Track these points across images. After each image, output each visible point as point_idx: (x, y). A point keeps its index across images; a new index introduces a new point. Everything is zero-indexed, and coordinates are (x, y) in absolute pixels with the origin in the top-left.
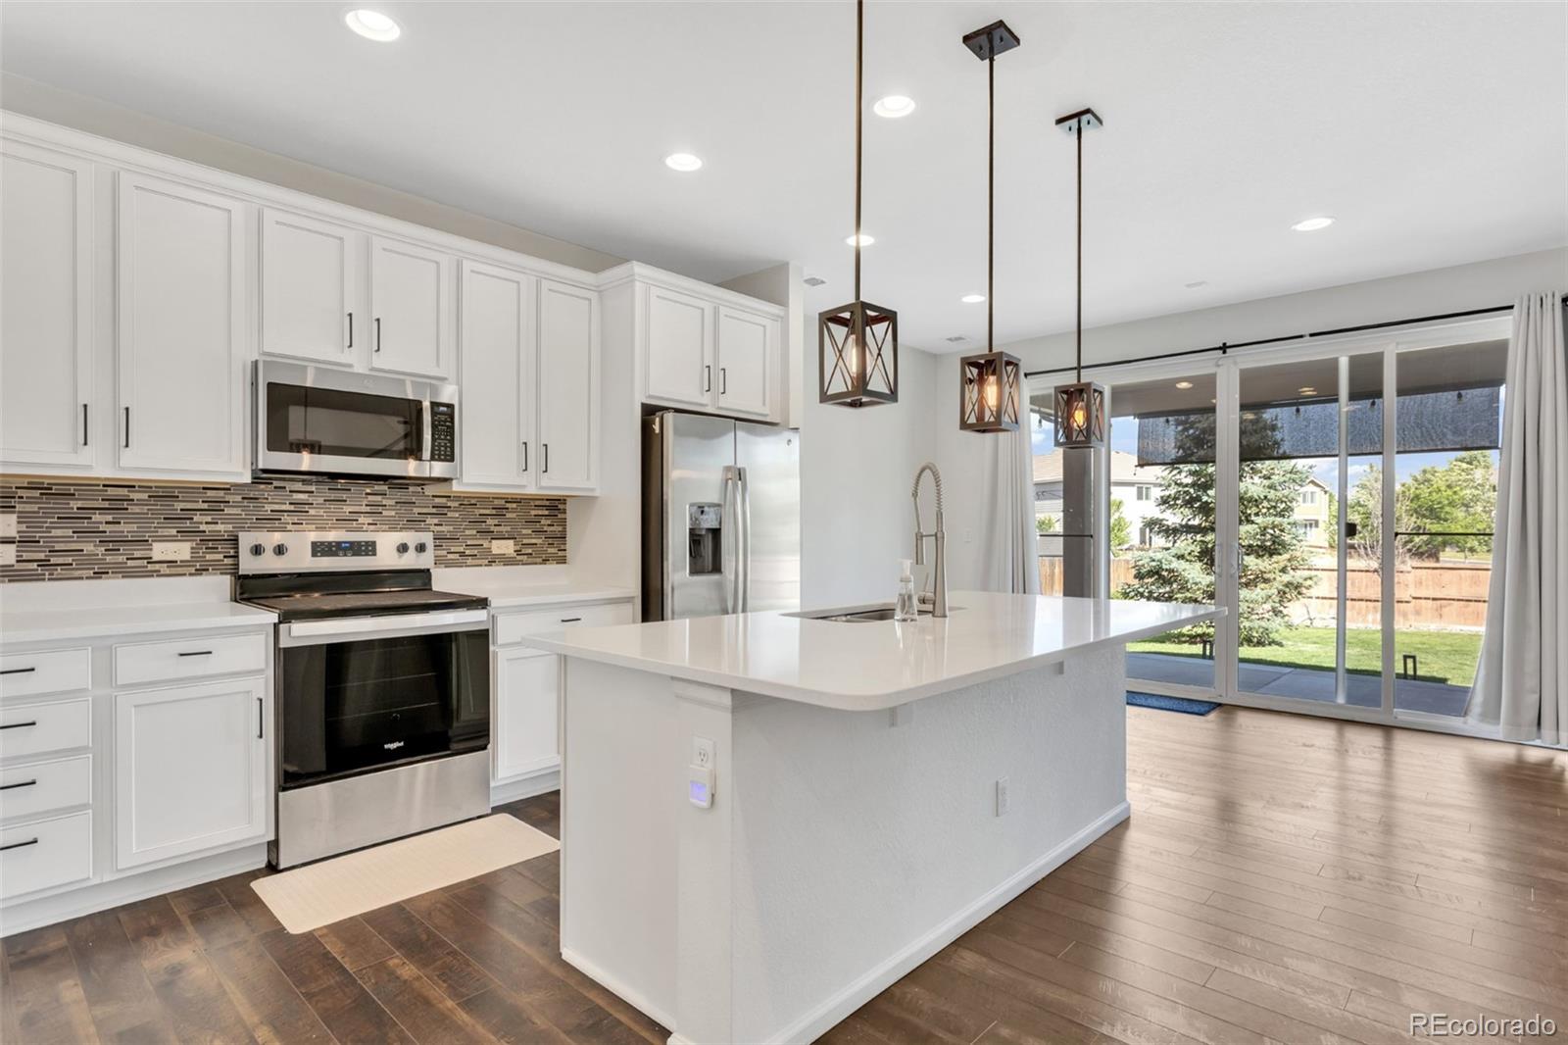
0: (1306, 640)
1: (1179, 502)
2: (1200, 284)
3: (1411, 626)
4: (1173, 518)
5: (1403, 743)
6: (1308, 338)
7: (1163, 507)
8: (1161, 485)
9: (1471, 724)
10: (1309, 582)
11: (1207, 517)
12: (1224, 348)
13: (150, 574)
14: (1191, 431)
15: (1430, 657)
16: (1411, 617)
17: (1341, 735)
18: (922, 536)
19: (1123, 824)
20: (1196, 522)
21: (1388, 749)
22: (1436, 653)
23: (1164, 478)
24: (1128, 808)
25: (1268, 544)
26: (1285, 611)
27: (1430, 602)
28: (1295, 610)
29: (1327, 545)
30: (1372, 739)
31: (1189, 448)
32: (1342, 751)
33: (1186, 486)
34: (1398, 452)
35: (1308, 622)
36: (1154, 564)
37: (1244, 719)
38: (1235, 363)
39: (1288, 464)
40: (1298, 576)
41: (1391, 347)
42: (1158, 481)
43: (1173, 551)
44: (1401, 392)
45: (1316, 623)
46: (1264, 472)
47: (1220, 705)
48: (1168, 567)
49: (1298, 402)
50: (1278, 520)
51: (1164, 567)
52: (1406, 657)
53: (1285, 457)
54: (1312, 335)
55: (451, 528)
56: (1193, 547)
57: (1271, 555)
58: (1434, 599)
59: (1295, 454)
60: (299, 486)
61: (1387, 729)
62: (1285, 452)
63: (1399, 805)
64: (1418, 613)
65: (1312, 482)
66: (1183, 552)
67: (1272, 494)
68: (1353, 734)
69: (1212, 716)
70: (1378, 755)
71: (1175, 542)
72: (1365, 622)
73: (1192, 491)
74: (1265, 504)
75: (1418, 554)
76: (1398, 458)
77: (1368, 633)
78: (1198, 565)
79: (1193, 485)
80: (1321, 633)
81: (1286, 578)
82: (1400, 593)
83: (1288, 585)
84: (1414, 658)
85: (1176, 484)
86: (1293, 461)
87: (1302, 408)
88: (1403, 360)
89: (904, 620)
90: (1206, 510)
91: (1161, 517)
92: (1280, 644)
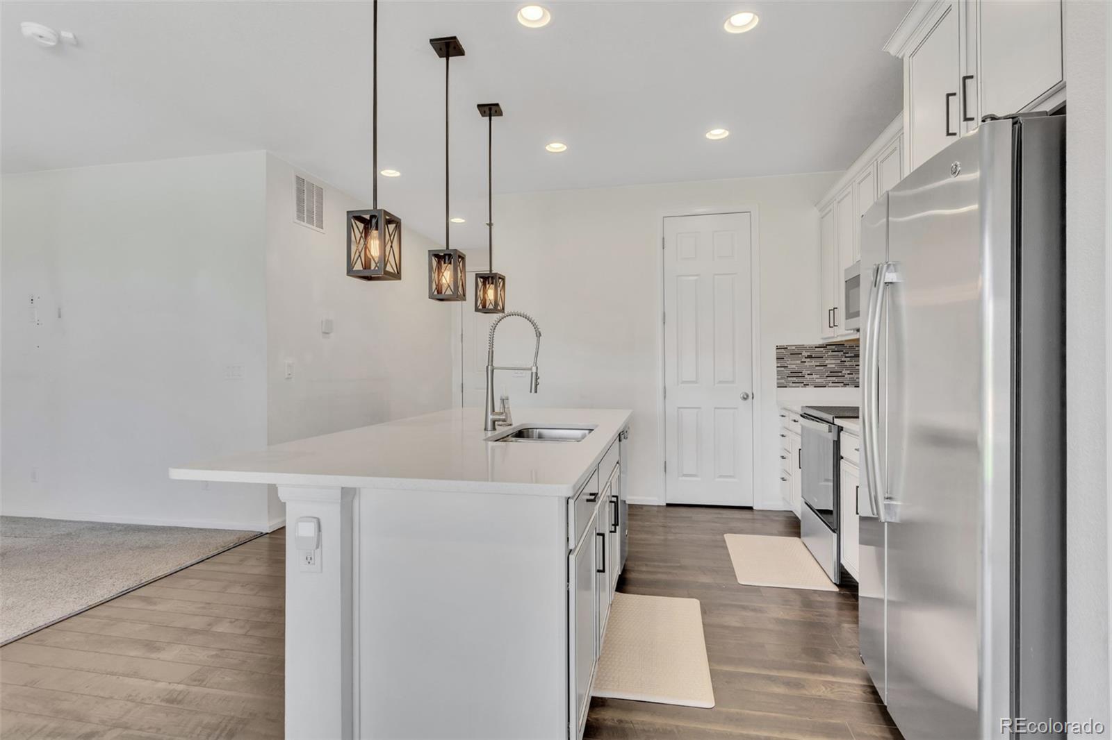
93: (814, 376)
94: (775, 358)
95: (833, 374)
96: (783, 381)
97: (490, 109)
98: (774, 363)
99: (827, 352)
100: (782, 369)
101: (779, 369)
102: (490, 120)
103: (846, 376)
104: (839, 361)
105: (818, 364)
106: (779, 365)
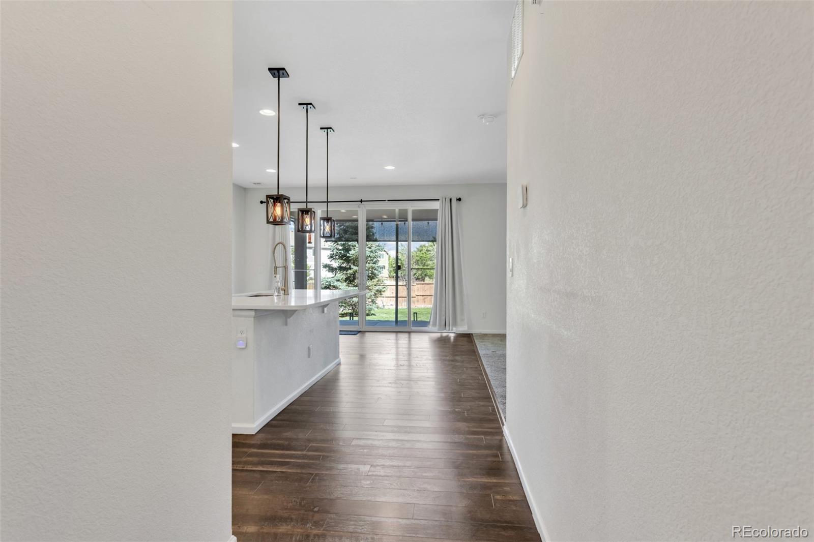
0: (383, 313)
1: (337, 257)
2: (355, 178)
3: (417, 306)
4: (335, 264)
5: (413, 335)
6: (387, 201)
7: (331, 259)
8: (330, 249)
9: (430, 328)
10: (384, 289)
11: (348, 264)
12: (361, 201)
14: (342, 227)
15: (421, 316)
16: (416, 303)
17: (397, 336)
18: (277, 267)
19: (339, 364)
20: (344, 265)
21: (409, 337)
22: (423, 314)
23: (332, 246)
24: (340, 360)
25: (370, 275)
26: (376, 302)
27: (421, 297)
28: (379, 301)
29: (388, 276)
30: (406, 335)
31: (341, 234)
32: (397, 340)
33: (340, 250)
34: (413, 241)
35: (383, 307)
36: (327, 283)
37: (367, 334)
38: (365, 207)
39: (377, 243)
40: (380, 288)
41: (411, 207)
42: (329, 247)
43: (336, 278)
44: (413, 220)
45: (386, 307)
46: (369, 246)
47: (360, 331)
48: (333, 285)
49: (382, 221)
50: (373, 265)
51: (332, 285)
52: (414, 313)
53: (376, 240)
54: (388, 200)
56: (342, 276)
57: (371, 279)
58: (423, 296)
59: (381, 240)
61: (409, 332)
62: (376, 239)
63: (412, 349)
64: (418, 301)
65: (385, 251)
66: (339, 278)
67: (372, 255)
68: (400, 335)
69: (358, 335)
70: (407, 339)
71: (336, 274)
72: (403, 306)
73: (342, 252)
74: (369, 259)
75: (417, 279)
76: (412, 243)
77: (403, 309)
78: (345, 284)
79: (343, 250)
80: (387, 310)
81: (377, 288)
82: (413, 294)
83: (377, 291)
84: (416, 313)
85: (336, 249)
86: (379, 242)
87: (383, 223)
88: (414, 212)
89: (278, 296)
90: (347, 260)
91: (330, 263)
92: (374, 315)
97: (279, 73)
102: (279, 80)
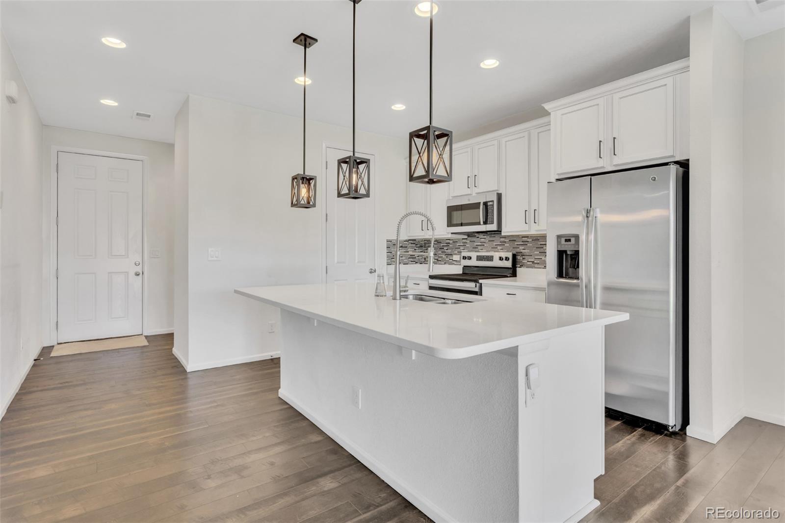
13: (453, 264)
55: (529, 251)
60: (482, 237)
93: (403, 258)
94: (386, 247)
95: (411, 257)
96: (389, 261)
98: (385, 250)
99: (408, 245)
100: (389, 254)
101: (388, 254)
103: (417, 258)
104: (413, 250)
105: (405, 251)
106: (388, 251)
